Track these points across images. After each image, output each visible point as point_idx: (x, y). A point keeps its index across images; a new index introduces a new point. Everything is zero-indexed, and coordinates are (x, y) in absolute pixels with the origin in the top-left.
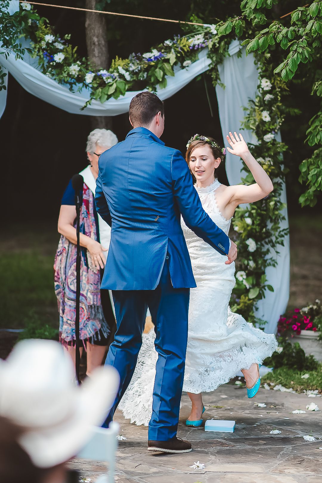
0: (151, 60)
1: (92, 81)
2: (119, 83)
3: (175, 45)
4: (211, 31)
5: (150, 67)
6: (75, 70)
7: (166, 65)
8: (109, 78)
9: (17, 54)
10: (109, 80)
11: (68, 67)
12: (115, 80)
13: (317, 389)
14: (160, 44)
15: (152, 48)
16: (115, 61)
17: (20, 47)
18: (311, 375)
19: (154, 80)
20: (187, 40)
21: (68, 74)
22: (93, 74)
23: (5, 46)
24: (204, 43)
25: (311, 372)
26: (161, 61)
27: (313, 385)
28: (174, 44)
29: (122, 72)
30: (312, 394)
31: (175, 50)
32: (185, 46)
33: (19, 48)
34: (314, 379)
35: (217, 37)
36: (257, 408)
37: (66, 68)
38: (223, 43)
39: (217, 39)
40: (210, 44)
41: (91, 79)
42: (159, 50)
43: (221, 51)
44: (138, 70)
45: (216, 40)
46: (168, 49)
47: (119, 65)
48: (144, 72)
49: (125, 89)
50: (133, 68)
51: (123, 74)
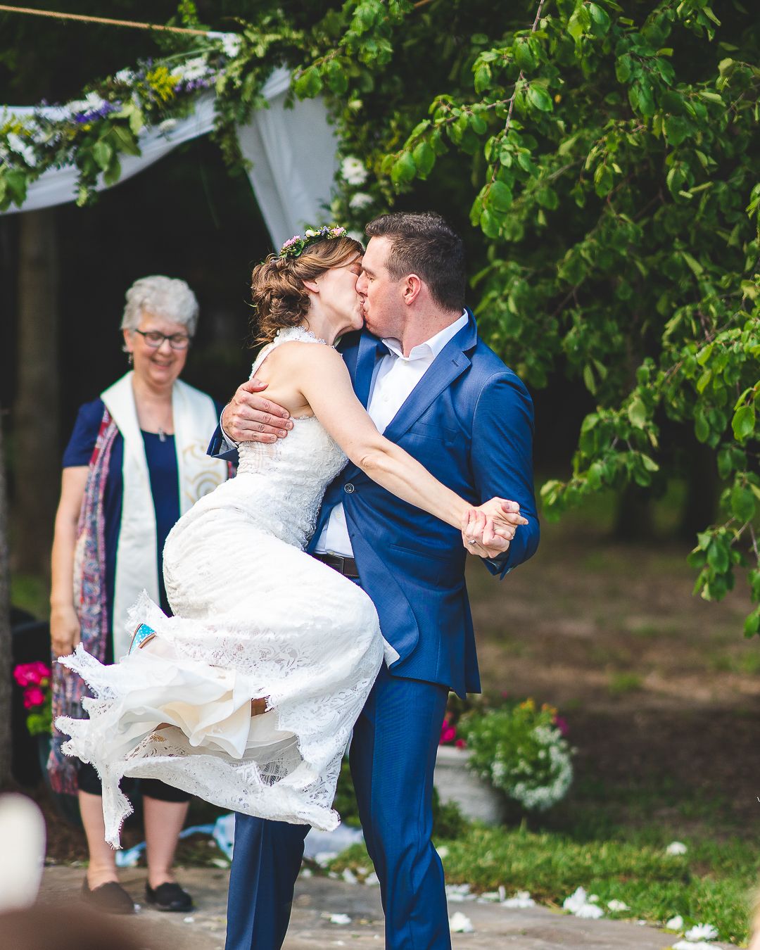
3: (140, 84)
4: (225, 49)
5: (82, 135)
7: (120, 132)
12: (1, 169)
13: (465, 882)
14: (104, 78)
15: (86, 88)
18: (453, 850)
19: (91, 168)
20: (170, 69)
24: (207, 76)
25: (450, 843)
26: (107, 123)
27: (457, 874)
28: (137, 80)
29: (18, 146)
30: (455, 893)
31: (141, 96)
32: (162, 86)
34: (459, 859)
35: (236, 64)
36: (329, 925)
38: (250, 79)
39: (236, 69)
40: (220, 82)
42: (103, 96)
43: (246, 97)
44: (54, 142)
45: (234, 70)
46: (124, 93)
47: (10, 130)
48: (68, 149)
49: (24, 189)
50: (43, 137)
51: (18, 152)
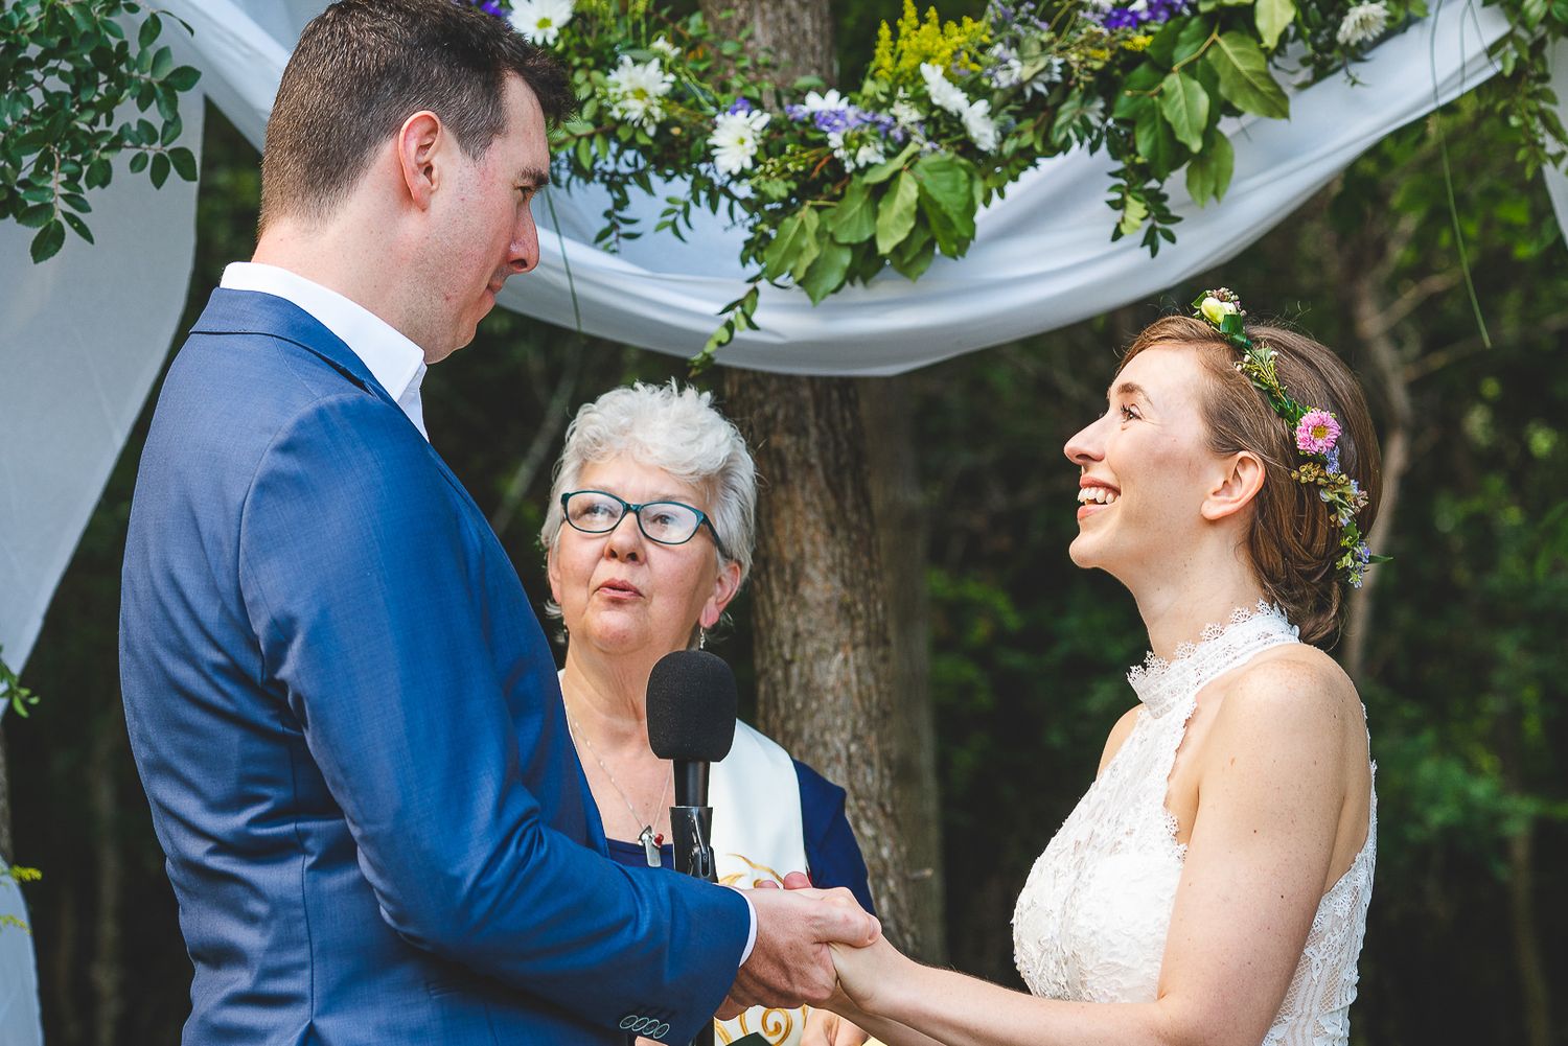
0: (1134, 21)
1: (756, 161)
2: (934, 168)
6: (641, 94)
7: (1230, 51)
8: (862, 139)
10: (865, 154)
11: (596, 75)
12: (906, 153)
16: (895, 34)
19: (1154, 148)
21: (598, 120)
22: (761, 120)
26: (1197, 24)
29: (951, 98)
37: (588, 79)
41: (751, 148)
44: (1050, 85)
50: (1018, 72)
51: (951, 108)
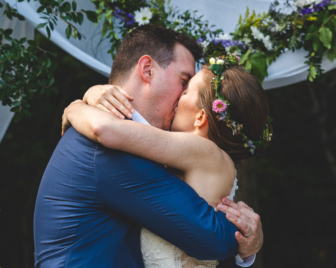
0: (310, 12)
2: (255, 58)
5: (309, 23)
8: (235, 49)
9: (70, 25)
12: (248, 53)
17: (75, 9)
23: (45, 11)
26: (327, 13)
29: (259, 36)
33: (72, 11)
44: (287, 31)
47: (251, 24)
48: (297, 35)
49: (266, 68)
50: (278, 28)
51: (259, 39)
